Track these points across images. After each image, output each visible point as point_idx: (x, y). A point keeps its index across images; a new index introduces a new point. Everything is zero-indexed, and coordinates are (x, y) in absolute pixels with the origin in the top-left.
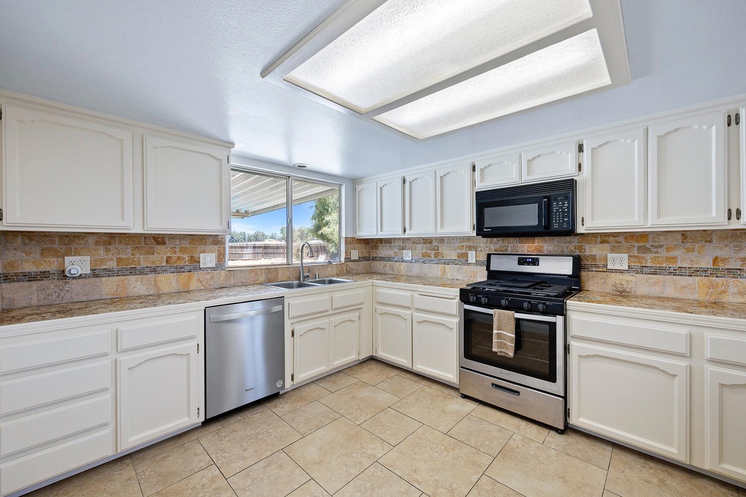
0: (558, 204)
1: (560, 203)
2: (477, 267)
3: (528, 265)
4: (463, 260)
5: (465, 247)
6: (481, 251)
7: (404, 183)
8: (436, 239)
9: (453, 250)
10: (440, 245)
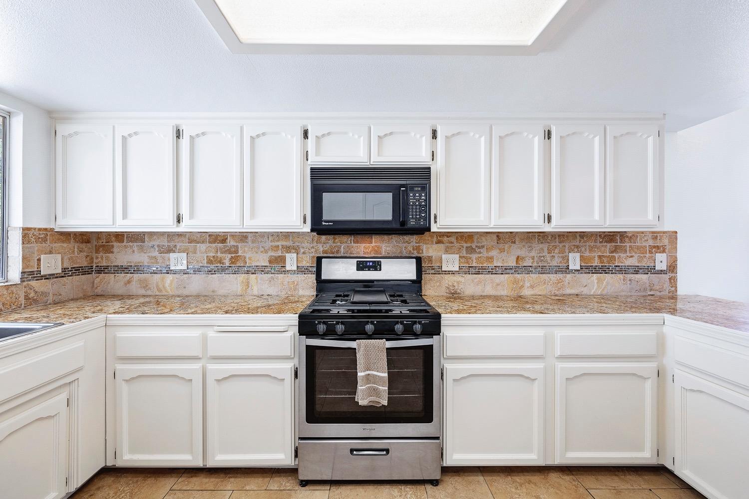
0: (414, 196)
1: (417, 195)
2: (298, 275)
3: (369, 270)
4: (277, 267)
5: (280, 247)
6: (304, 253)
7: (178, 137)
8: (234, 235)
9: (262, 252)
10: (240, 245)
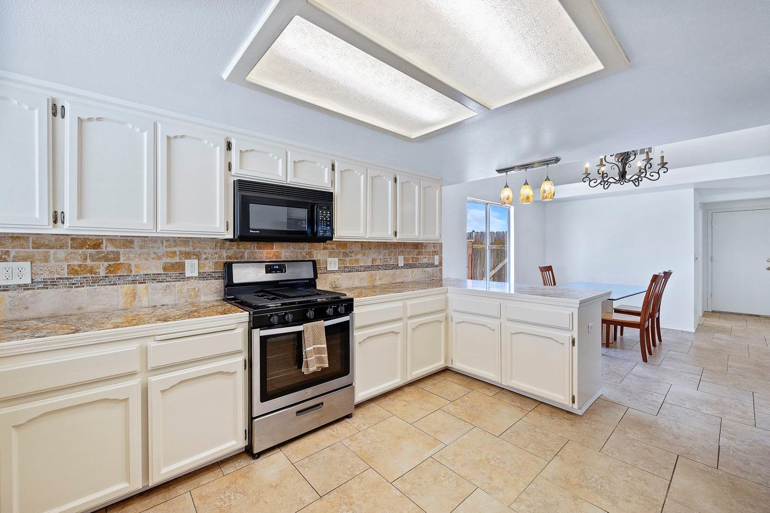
0: (322, 213)
1: (325, 212)
3: (276, 272)
5: (178, 253)
6: (206, 259)
9: (153, 258)
10: (121, 251)
